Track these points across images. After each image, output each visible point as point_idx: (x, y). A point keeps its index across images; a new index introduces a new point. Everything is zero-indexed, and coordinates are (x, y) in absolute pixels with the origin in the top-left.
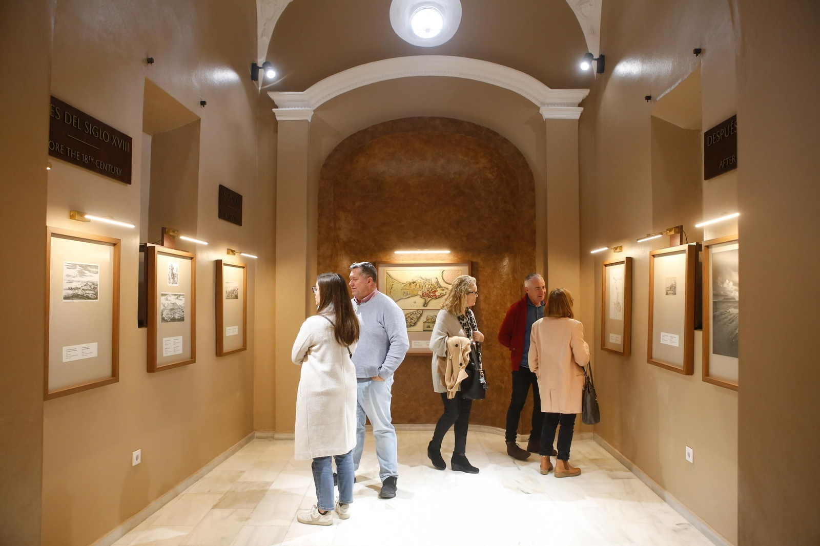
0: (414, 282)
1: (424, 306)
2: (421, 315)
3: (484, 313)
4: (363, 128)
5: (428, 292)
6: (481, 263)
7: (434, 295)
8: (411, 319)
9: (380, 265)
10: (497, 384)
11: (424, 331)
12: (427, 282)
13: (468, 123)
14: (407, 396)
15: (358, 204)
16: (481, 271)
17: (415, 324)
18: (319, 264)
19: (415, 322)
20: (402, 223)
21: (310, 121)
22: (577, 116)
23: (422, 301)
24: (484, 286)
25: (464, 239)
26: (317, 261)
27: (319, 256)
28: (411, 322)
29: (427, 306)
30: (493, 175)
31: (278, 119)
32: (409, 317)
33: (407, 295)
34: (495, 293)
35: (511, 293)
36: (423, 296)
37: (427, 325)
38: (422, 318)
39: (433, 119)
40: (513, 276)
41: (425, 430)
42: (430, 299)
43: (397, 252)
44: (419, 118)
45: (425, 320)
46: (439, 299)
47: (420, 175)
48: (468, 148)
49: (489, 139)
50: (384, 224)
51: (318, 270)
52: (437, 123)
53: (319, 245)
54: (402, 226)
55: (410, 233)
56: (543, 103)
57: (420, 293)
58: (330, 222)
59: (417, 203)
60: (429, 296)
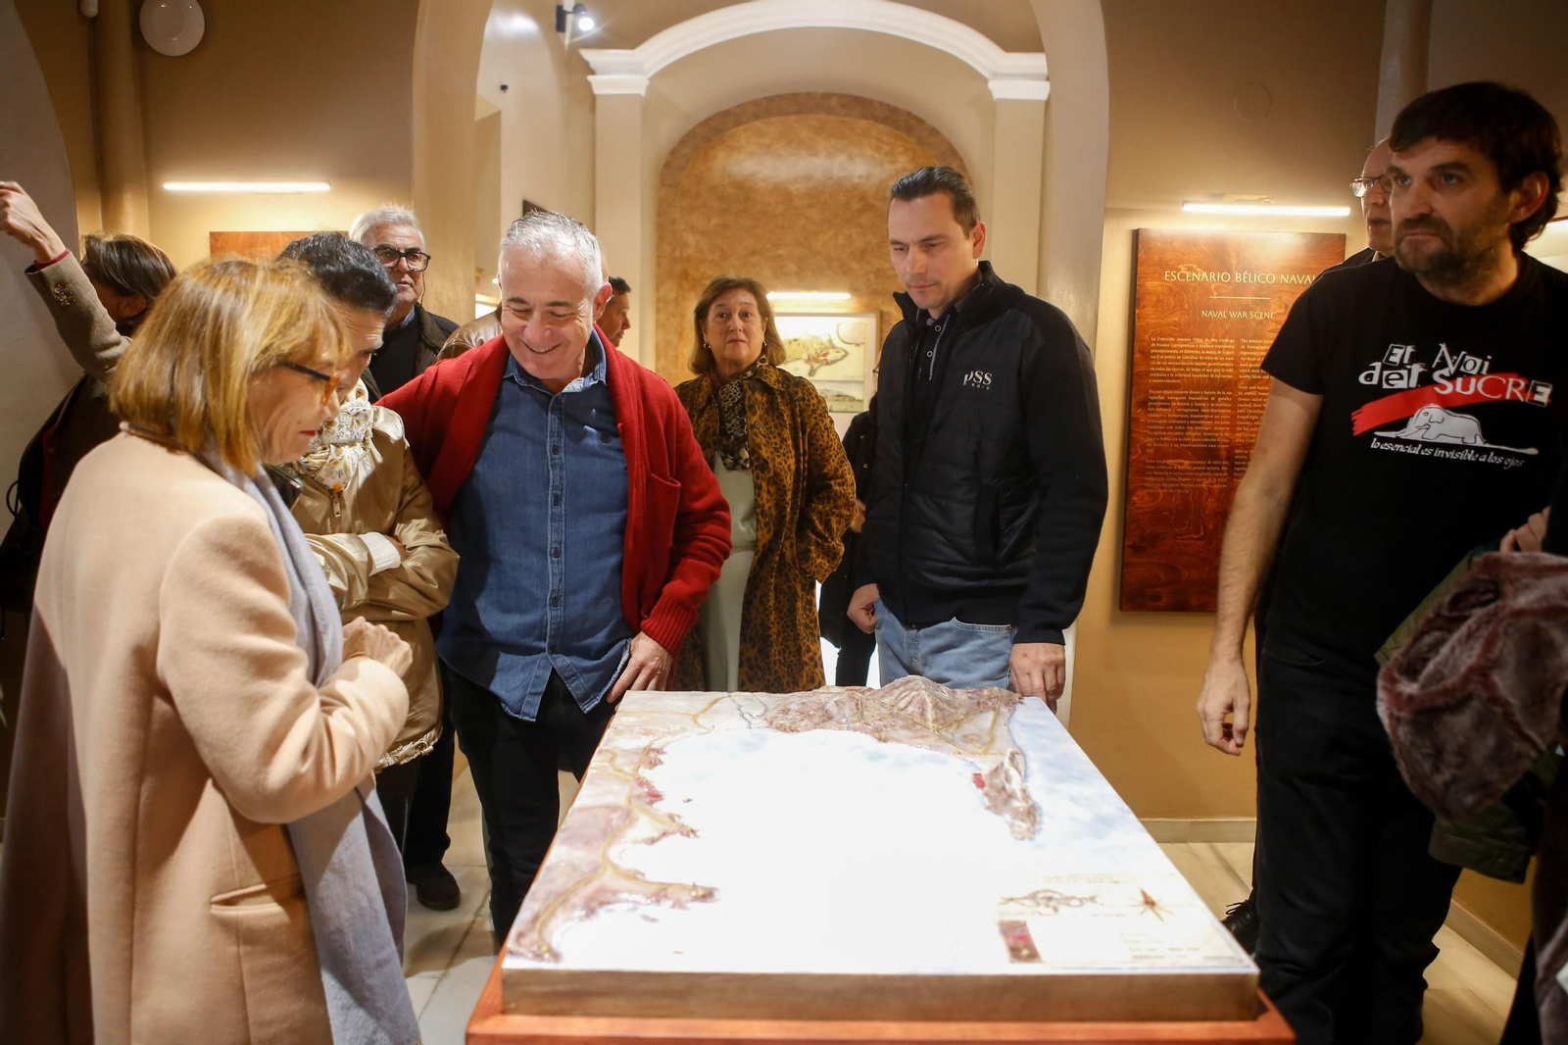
0: (795, 340)
5: (815, 355)
7: (825, 360)
12: (815, 340)
13: (881, 103)
15: (714, 221)
18: (658, 311)
21: (643, 96)
22: (1044, 97)
25: (872, 277)
27: (658, 300)
31: (596, 92)
36: (809, 360)
39: (827, 96)
46: (834, 365)
47: (808, 178)
48: (879, 140)
49: (909, 130)
50: (753, 253)
51: (657, 321)
52: (834, 102)
53: (659, 284)
54: (779, 256)
55: (792, 267)
56: (996, 75)
57: (805, 356)
58: (674, 250)
59: (802, 222)
60: (816, 360)
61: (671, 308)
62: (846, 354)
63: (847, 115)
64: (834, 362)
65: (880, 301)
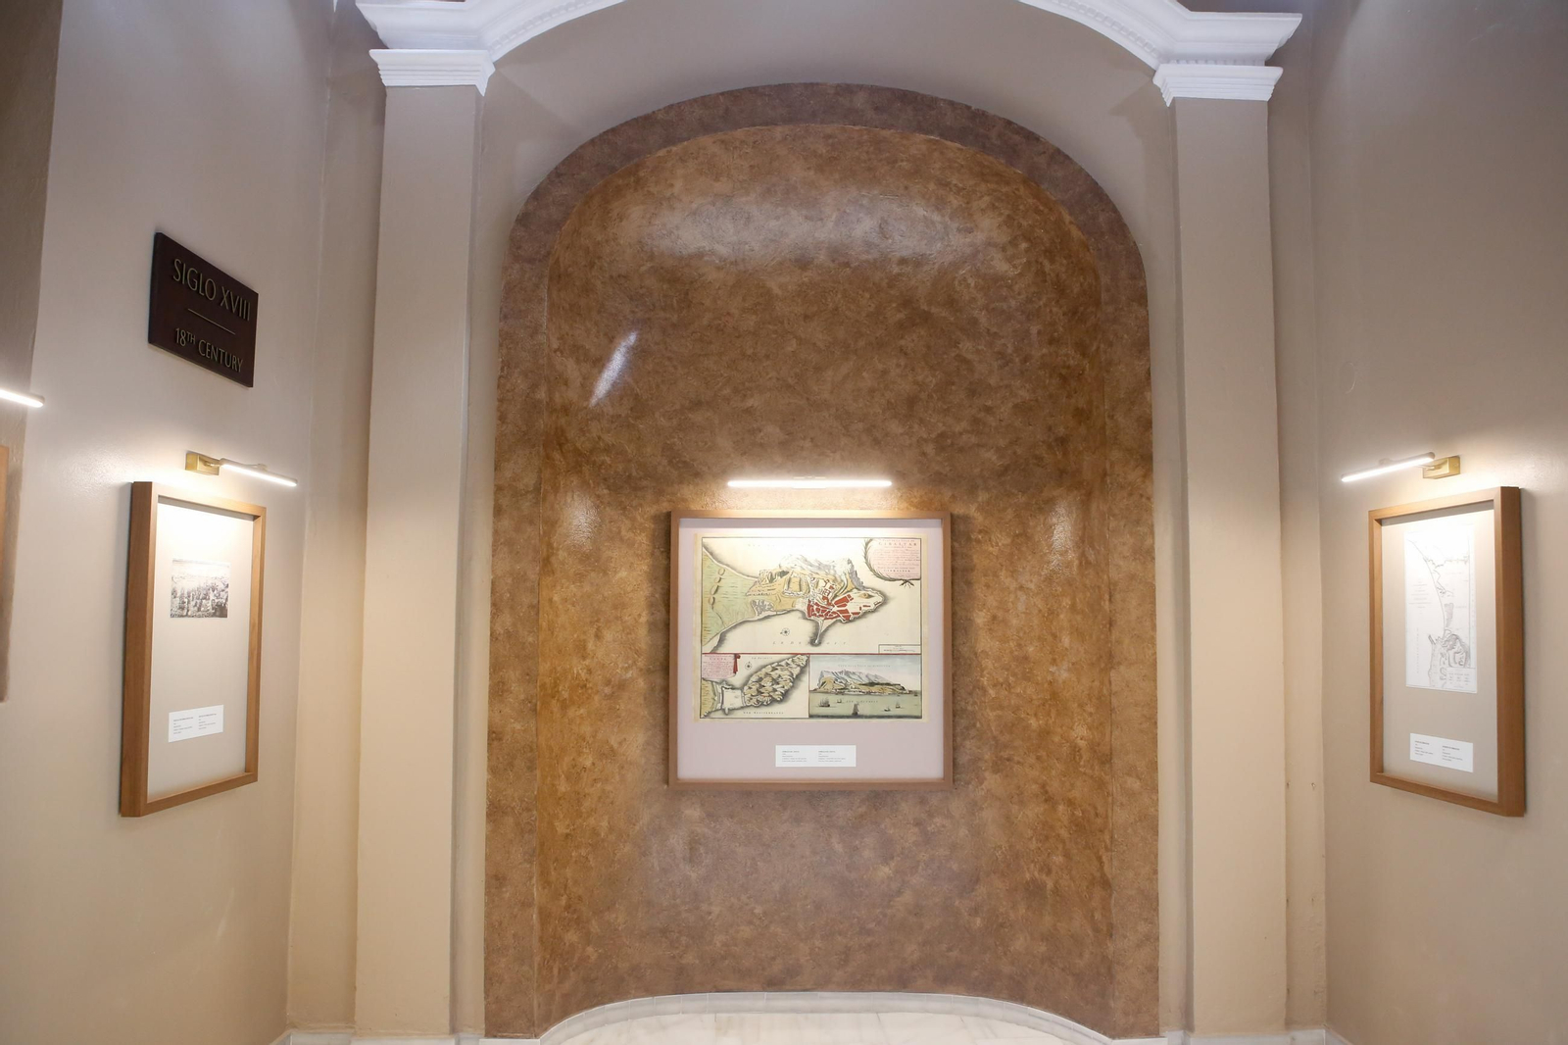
0: (783, 573)
1: (812, 643)
2: (803, 670)
3: (988, 663)
4: (641, 113)
5: (824, 603)
6: (979, 518)
7: (841, 612)
8: (775, 682)
9: (684, 521)
10: (1028, 876)
11: (811, 716)
12: (822, 573)
13: (952, 103)
14: (758, 910)
16: (978, 541)
17: (785, 695)
18: (498, 511)
19: (787, 692)
20: (750, 402)
21: (483, 92)
22: (1265, 94)
23: (806, 628)
24: (988, 586)
25: (930, 449)
26: (492, 503)
27: (499, 489)
28: (775, 690)
29: (820, 643)
30: (1015, 266)
31: (386, 82)
32: (767, 674)
33: (763, 610)
34: (1021, 607)
35: (1073, 607)
36: (810, 612)
37: (820, 698)
38: (805, 678)
39: (848, 90)
40: (1083, 555)
41: (812, 1011)
42: (830, 622)
43: (734, 484)
44: (806, 86)
45: (814, 685)
46: (858, 623)
47: (803, 263)
48: (944, 184)
49: (1011, 154)
50: (697, 405)
51: (496, 532)
52: (860, 101)
53: (501, 456)
54: (748, 411)
55: (773, 431)
56: (1168, 57)
57: (802, 605)
58: (534, 387)
59: (792, 346)
60: (826, 614)
61: (526, 505)
62: (885, 600)
63: (886, 126)
64: (859, 616)
65: (947, 494)
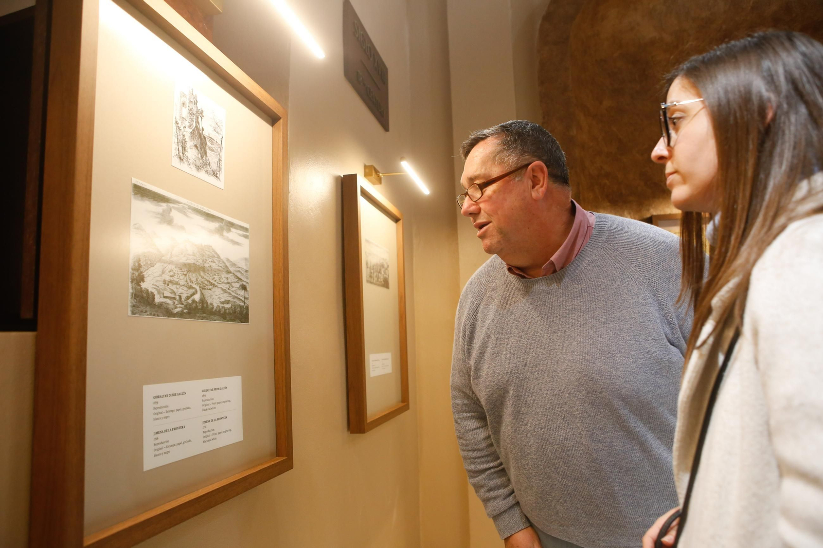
15: (607, 103)
